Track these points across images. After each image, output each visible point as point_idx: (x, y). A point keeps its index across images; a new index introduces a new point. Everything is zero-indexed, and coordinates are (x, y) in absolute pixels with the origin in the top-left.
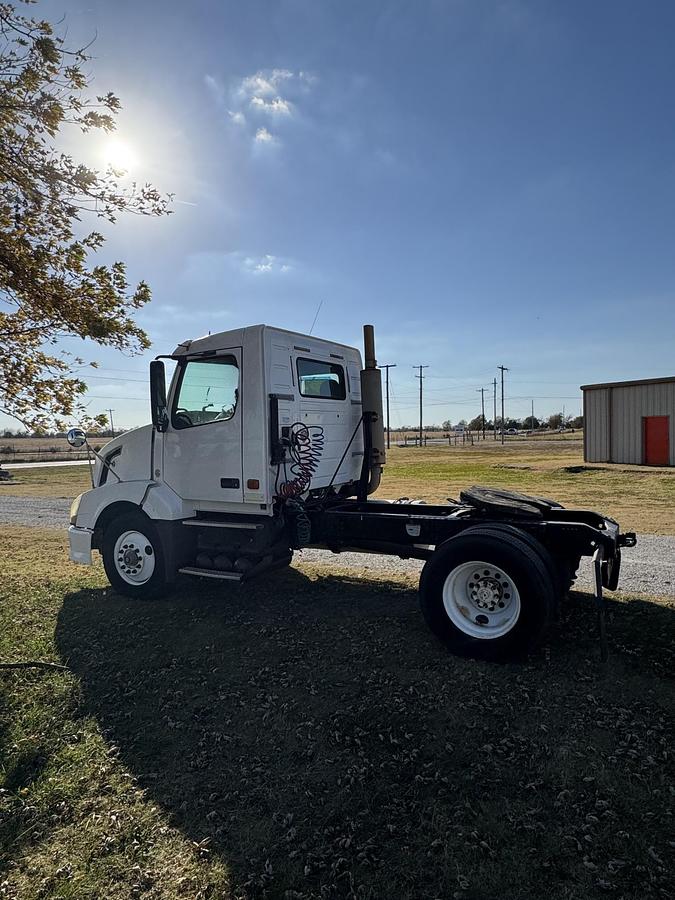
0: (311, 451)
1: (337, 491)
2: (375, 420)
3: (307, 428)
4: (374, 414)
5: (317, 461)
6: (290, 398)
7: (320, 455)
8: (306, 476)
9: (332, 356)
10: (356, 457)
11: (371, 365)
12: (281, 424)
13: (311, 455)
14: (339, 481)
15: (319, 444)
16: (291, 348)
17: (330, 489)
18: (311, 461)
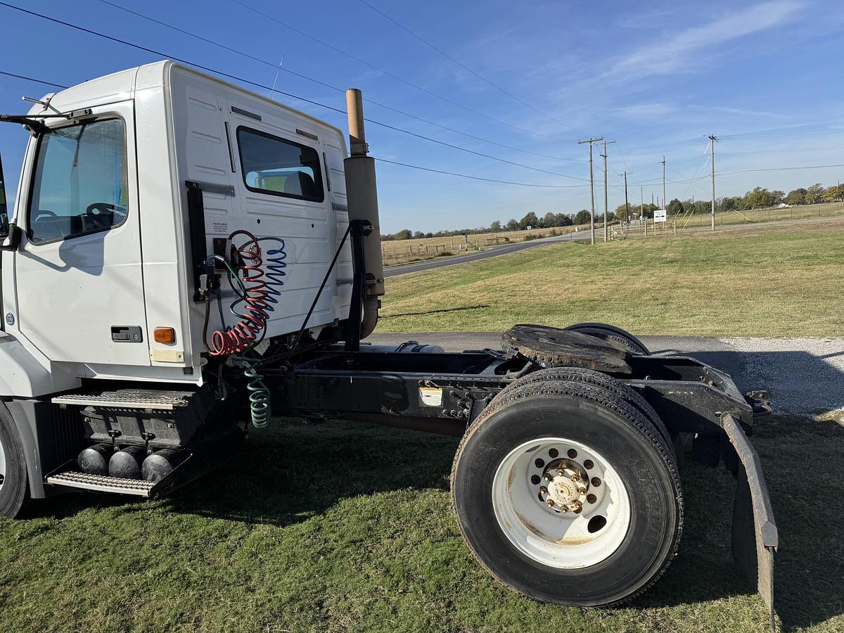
0: (264, 278)
1: (315, 336)
2: (368, 232)
3: (255, 240)
4: (367, 223)
5: (277, 293)
6: (228, 191)
7: (281, 283)
8: (260, 318)
9: (299, 132)
10: (341, 287)
11: (360, 150)
12: (211, 233)
13: (265, 284)
14: (317, 321)
15: (278, 266)
16: (227, 109)
17: (304, 334)
18: (265, 294)
